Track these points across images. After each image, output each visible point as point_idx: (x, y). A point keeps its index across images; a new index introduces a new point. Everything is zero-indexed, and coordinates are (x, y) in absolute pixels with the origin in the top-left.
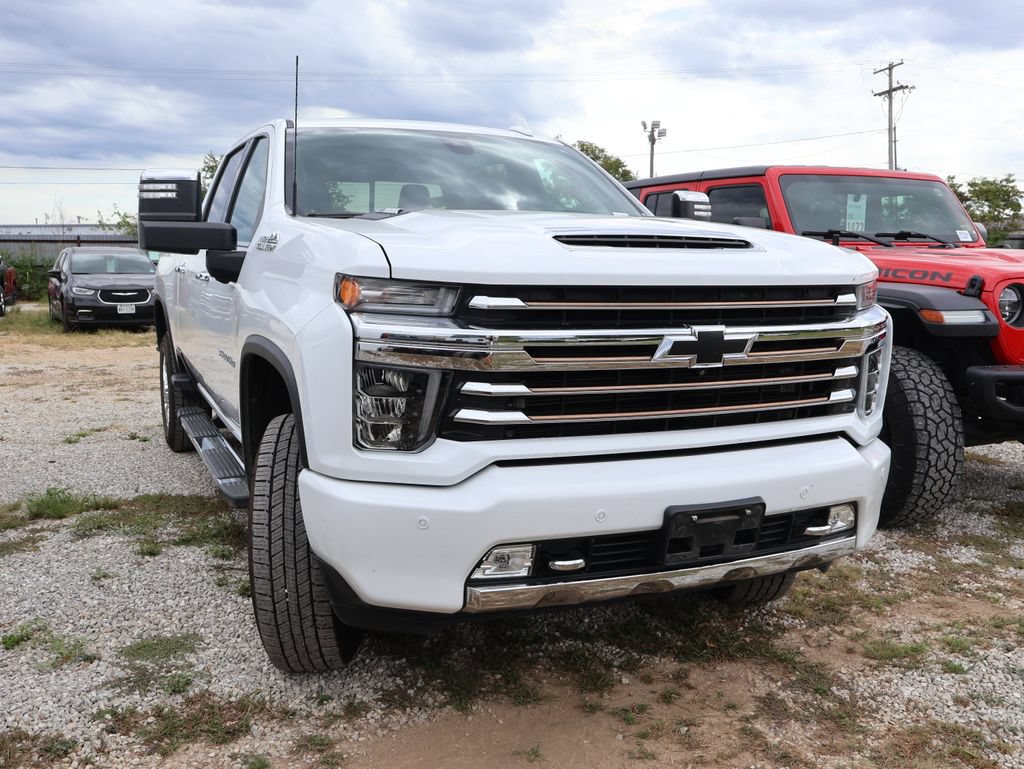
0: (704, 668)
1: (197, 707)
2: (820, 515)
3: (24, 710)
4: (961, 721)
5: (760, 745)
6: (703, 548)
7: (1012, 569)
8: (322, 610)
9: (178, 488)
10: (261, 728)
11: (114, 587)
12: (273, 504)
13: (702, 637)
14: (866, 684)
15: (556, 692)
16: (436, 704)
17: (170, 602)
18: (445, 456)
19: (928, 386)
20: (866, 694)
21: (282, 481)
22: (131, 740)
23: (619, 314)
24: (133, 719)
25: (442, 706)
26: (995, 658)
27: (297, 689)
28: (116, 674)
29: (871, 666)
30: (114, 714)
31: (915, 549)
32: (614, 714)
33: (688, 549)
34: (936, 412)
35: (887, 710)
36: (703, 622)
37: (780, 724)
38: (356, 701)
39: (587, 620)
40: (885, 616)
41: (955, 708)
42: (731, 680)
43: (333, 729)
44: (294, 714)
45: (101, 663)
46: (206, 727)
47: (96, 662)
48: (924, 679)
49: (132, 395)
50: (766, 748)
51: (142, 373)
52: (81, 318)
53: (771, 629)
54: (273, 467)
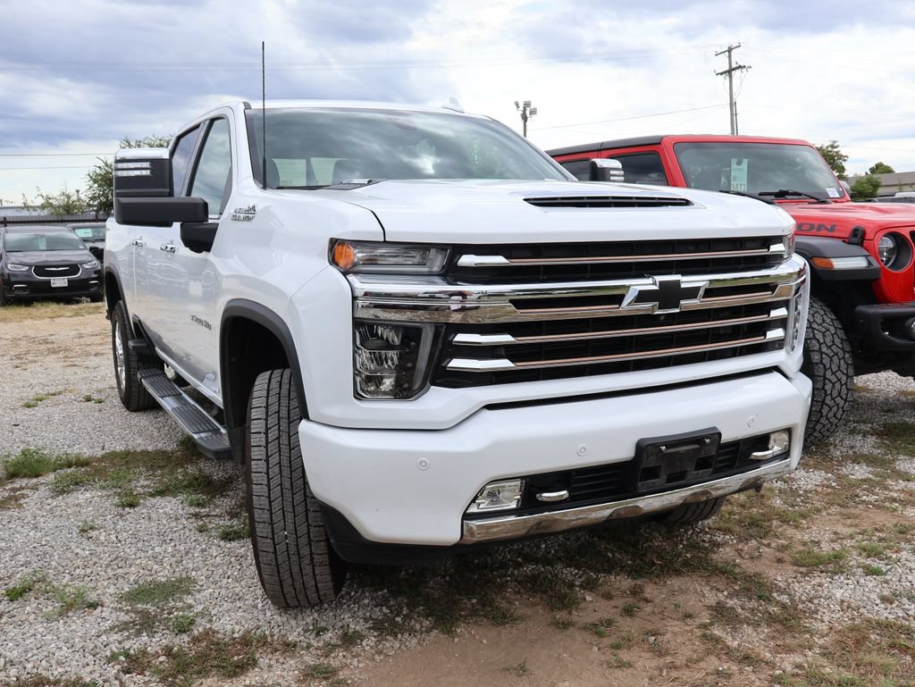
0: (655, 583)
1: (204, 644)
2: (762, 441)
3: (40, 657)
4: (890, 616)
5: (722, 649)
6: (669, 475)
7: (901, 482)
8: (320, 548)
9: (140, 444)
10: (267, 661)
11: (102, 538)
12: (269, 454)
13: (649, 556)
14: (802, 589)
15: (529, 612)
16: (424, 629)
17: (157, 549)
18: (439, 402)
19: (821, 324)
20: (803, 598)
21: (277, 432)
22: (147, 679)
23: (589, 267)
24: (146, 660)
25: (429, 631)
26: (907, 560)
27: (293, 623)
28: (121, 618)
29: (802, 573)
30: (127, 655)
31: (816, 468)
32: (585, 628)
33: (656, 476)
34: (829, 347)
35: (825, 610)
36: (646, 542)
37: (734, 629)
38: (351, 631)
39: (543, 546)
40: (803, 528)
41: (883, 606)
42: (682, 593)
43: (333, 658)
44: (295, 646)
45: (105, 609)
46: (216, 663)
47: (99, 608)
48: (850, 582)
49: (78, 361)
50: (728, 652)
51: (82, 341)
52: (17, 292)
53: (707, 545)
54: (266, 420)
